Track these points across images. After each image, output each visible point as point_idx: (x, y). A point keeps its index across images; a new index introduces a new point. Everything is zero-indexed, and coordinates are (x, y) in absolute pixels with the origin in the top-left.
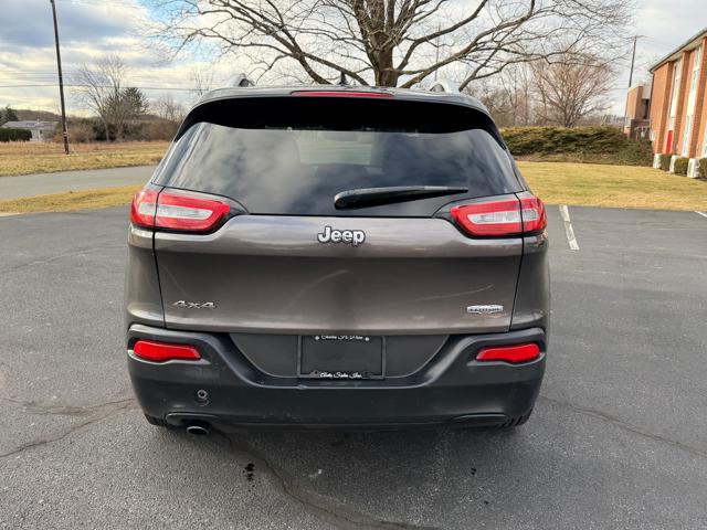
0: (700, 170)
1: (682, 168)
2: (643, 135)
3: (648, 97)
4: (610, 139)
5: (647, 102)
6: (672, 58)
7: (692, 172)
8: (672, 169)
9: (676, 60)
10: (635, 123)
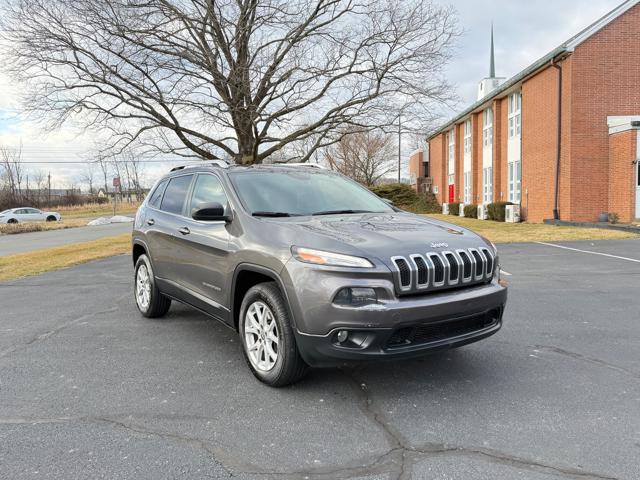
0: (489, 213)
1: (472, 212)
2: (427, 189)
3: (427, 160)
4: (405, 194)
5: (426, 165)
6: (459, 121)
7: (482, 216)
8: (462, 214)
9: (463, 123)
10: (420, 181)
